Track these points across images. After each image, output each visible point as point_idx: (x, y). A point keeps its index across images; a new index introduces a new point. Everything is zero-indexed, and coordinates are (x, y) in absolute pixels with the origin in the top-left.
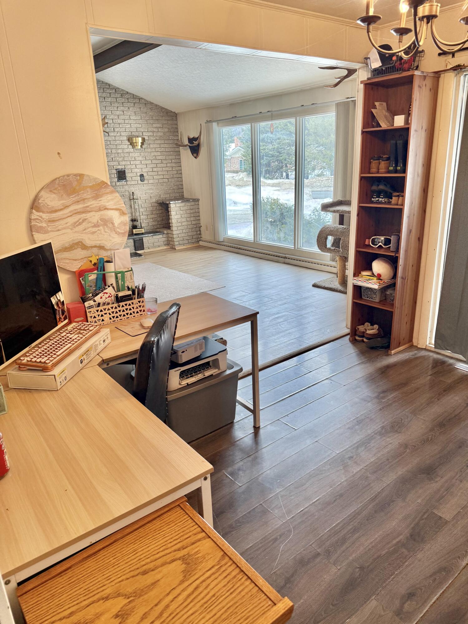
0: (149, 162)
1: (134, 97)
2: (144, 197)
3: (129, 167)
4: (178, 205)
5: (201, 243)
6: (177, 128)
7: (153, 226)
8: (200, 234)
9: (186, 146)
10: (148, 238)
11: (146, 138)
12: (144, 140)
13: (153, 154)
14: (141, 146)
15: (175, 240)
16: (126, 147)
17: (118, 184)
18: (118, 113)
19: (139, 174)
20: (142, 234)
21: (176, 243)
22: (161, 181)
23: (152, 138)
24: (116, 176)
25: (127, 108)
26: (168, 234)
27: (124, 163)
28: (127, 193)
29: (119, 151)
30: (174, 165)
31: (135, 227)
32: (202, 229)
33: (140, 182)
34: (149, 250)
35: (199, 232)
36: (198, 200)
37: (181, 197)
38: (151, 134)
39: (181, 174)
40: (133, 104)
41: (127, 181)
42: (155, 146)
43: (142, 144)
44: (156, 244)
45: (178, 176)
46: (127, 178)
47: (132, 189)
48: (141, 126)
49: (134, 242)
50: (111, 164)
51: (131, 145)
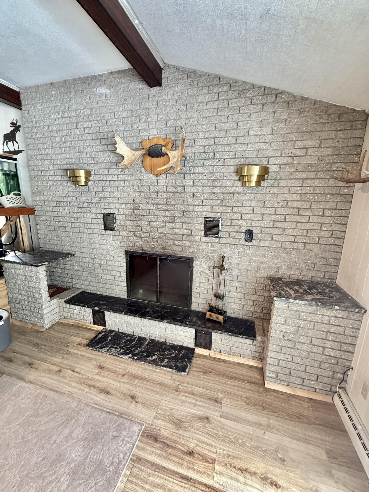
3: (228, 216)
4: (293, 307)
8: (343, 382)
11: (272, 168)
13: (281, 197)
14: (258, 182)
16: (229, 183)
17: (204, 239)
18: (227, 126)
19: (244, 229)
23: (287, 168)
24: (203, 228)
25: (245, 116)
26: (264, 342)
27: (220, 209)
29: (216, 190)
30: (327, 220)
33: (243, 242)
34: (218, 356)
39: (343, 238)
40: (260, 106)
41: (219, 237)
42: (292, 183)
43: (261, 178)
44: (234, 350)
45: (331, 241)
46: (221, 234)
47: (226, 252)
48: (267, 146)
49: (196, 333)
50: (200, 209)
51: (239, 180)
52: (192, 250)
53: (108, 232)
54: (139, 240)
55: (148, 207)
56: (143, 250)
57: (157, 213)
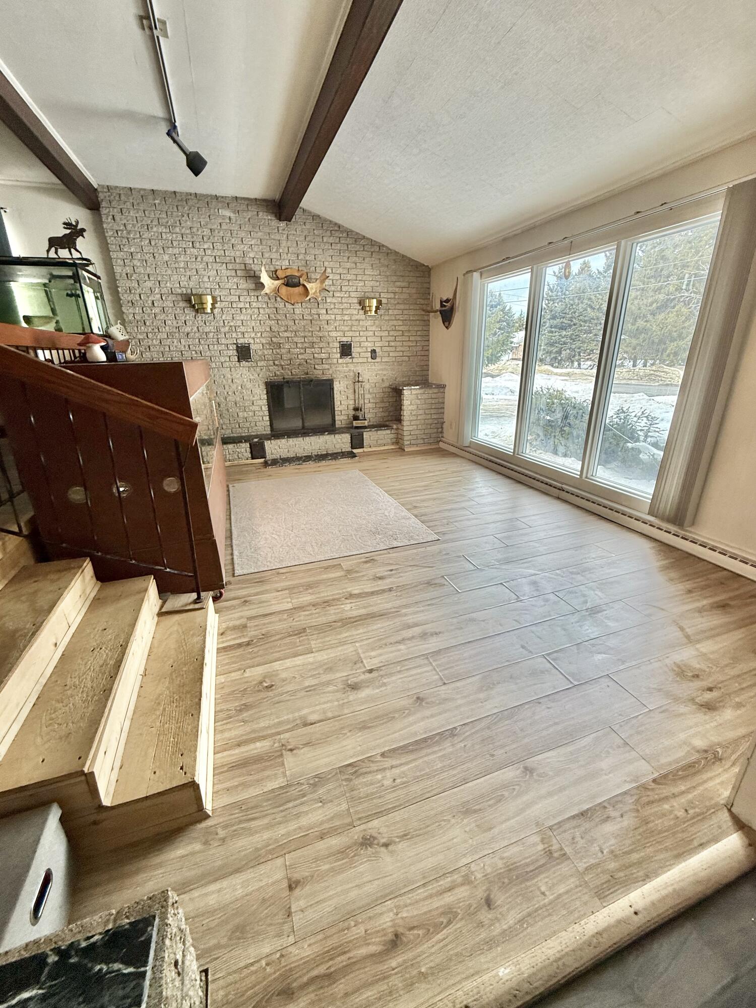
0: (386, 333)
1: (372, 243)
2: (373, 379)
3: (357, 339)
4: (414, 392)
5: (441, 445)
6: (429, 288)
7: (383, 417)
8: (442, 432)
9: (436, 312)
10: (370, 433)
11: (384, 301)
12: (380, 303)
13: (391, 323)
14: (376, 312)
15: (406, 438)
16: (355, 312)
17: (340, 361)
18: (348, 265)
19: (369, 350)
20: (365, 427)
21: (406, 443)
22: (400, 359)
23: (392, 301)
24: (338, 351)
25: (361, 259)
26: (397, 429)
27: (350, 334)
28: (352, 374)
29: (346, 318)
30: (419, 338)
31: (356, 418)
32: (445, 426)
33: (370, 360)
34: (370, 450)
35: (440, 430)
36: (444, 387)
37: (423, 381)
38: (392, 295)
39: (428, 350)
40: (370, 253)
41: (352, 358)
42: (396, 312)
43: (377, 308)
44: (380, 442)
45: (423, 353)
46: (353, 355)
47: (360, 369)
48: (378, 283)
49: (351, 437)
50: (334, 334)
51: (362, 309)
52: (331, 372)
53: (244, 363)
54: (280, 368)
55: (286, 334)
56: (284, 378)
57: (296, 339)
